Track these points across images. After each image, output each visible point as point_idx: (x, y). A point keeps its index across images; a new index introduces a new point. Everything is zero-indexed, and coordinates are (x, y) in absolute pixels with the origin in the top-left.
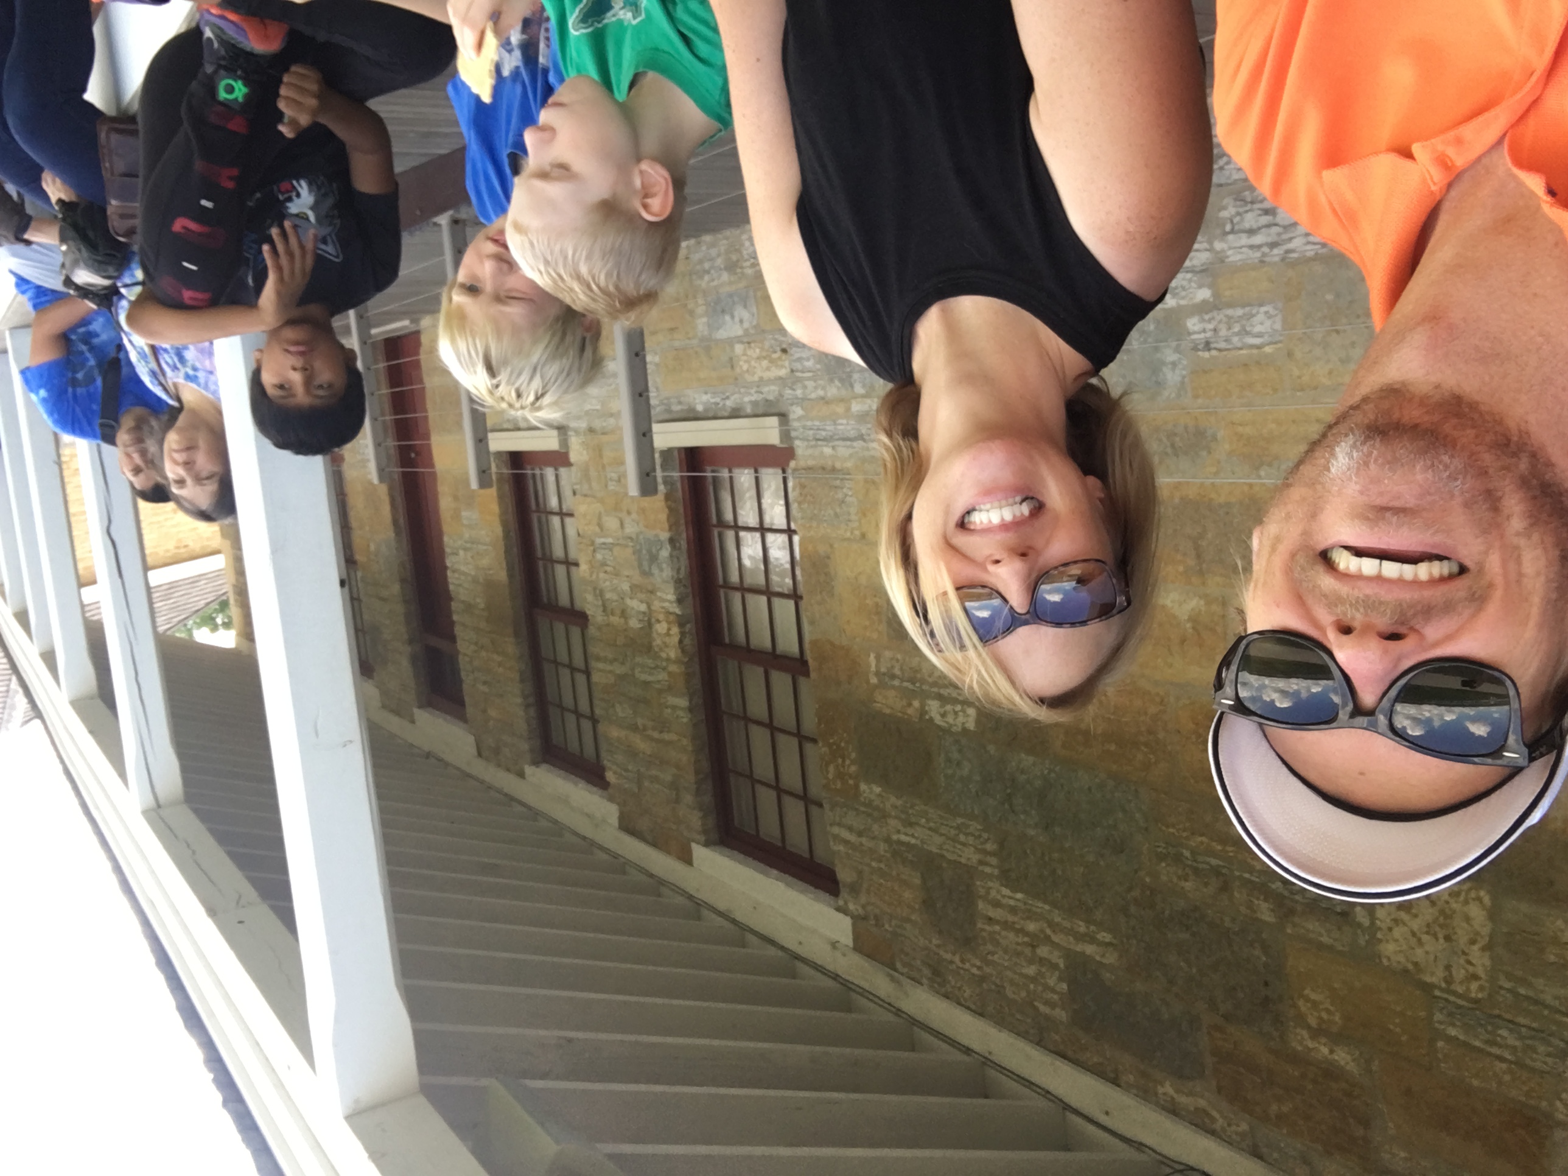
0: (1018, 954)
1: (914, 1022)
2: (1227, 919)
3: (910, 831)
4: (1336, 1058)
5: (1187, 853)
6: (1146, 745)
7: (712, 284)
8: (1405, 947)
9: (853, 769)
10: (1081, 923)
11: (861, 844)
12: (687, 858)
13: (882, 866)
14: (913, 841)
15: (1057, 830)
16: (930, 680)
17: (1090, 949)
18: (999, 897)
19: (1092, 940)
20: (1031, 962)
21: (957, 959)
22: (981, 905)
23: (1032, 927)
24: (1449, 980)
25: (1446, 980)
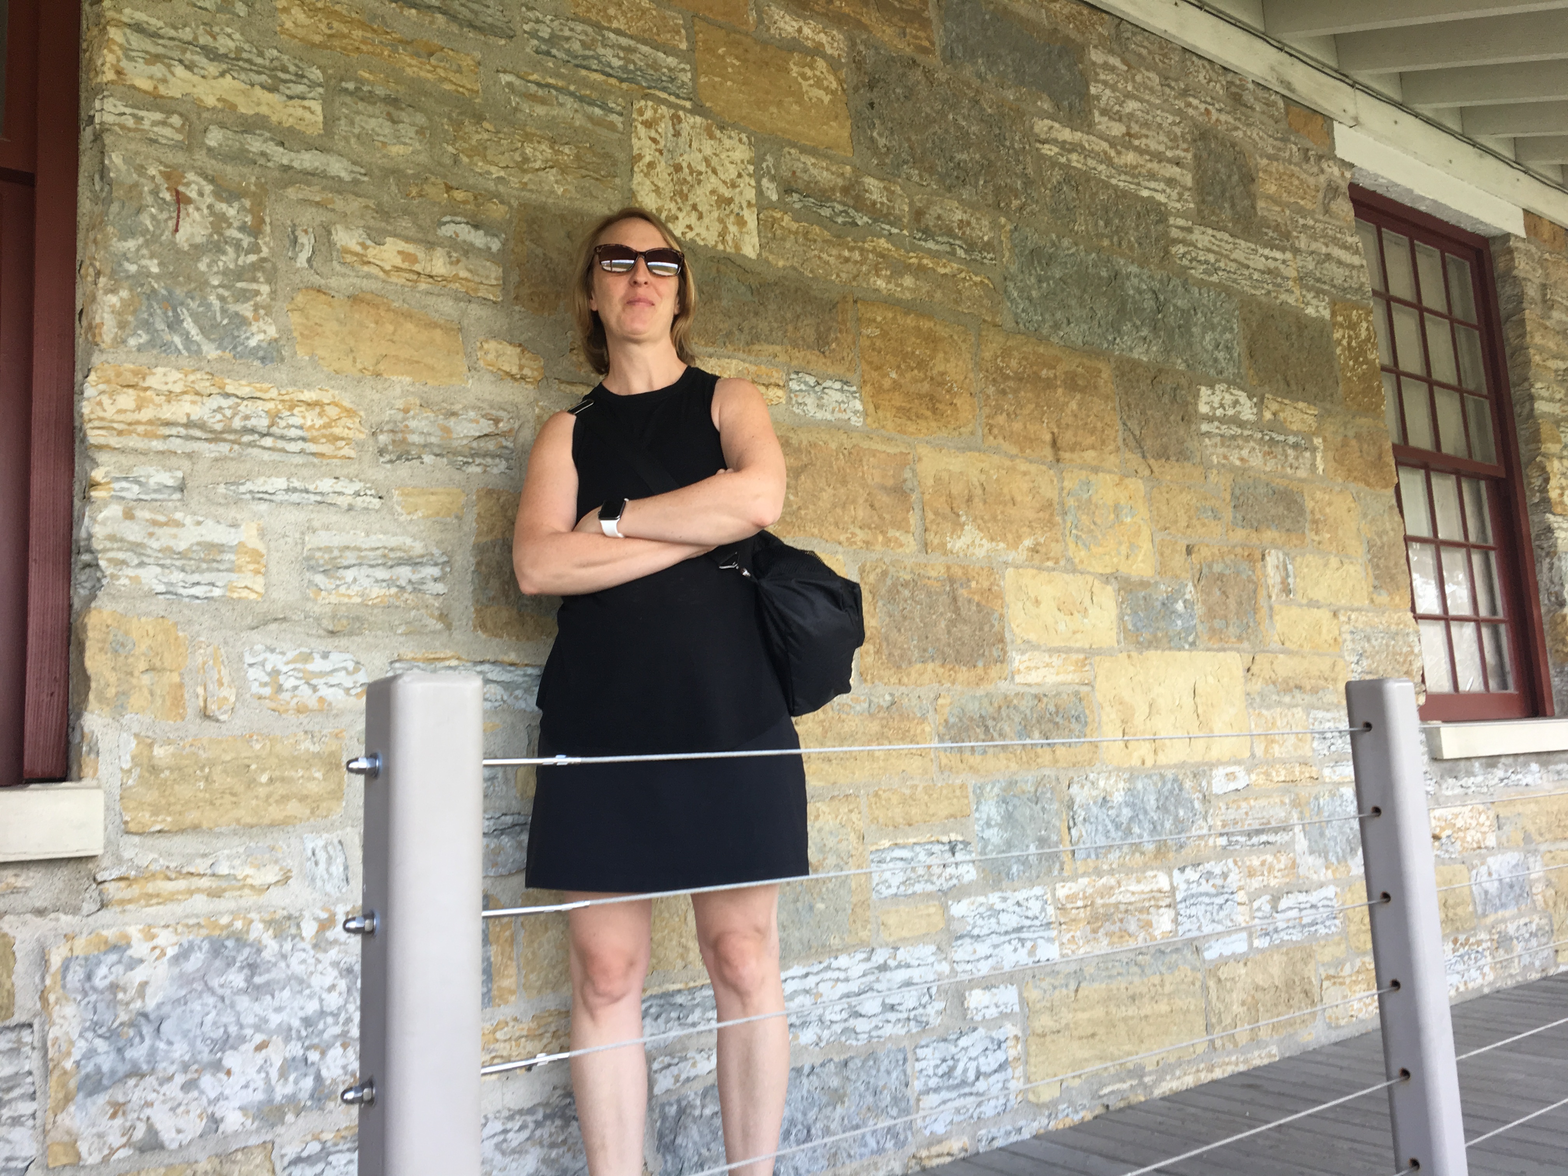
0: (1146, 124)
1: (1262, 36)
2: (916, 178)
3: (1271, 264)
4: (794, 24)
5: (960, 253)
6: (1007, 378)
7: (1527, 920)
8: (723, 156)
9: (1337, 335)
10: (1074, 164)
11: (1327, 246)
12: (1531, 218)
13: (1301, 221)
14: (1267, 252)
15: (1104, 274)
16: (1252, 444)
17: (1066, 135)
18: (1168, 190)
19: (1067, 147)
20: (1131, 116)
21: (1215, 115)
22: (1188, 180)
23: (1130, 158)
24: (676, 120)
25: (680, 121)
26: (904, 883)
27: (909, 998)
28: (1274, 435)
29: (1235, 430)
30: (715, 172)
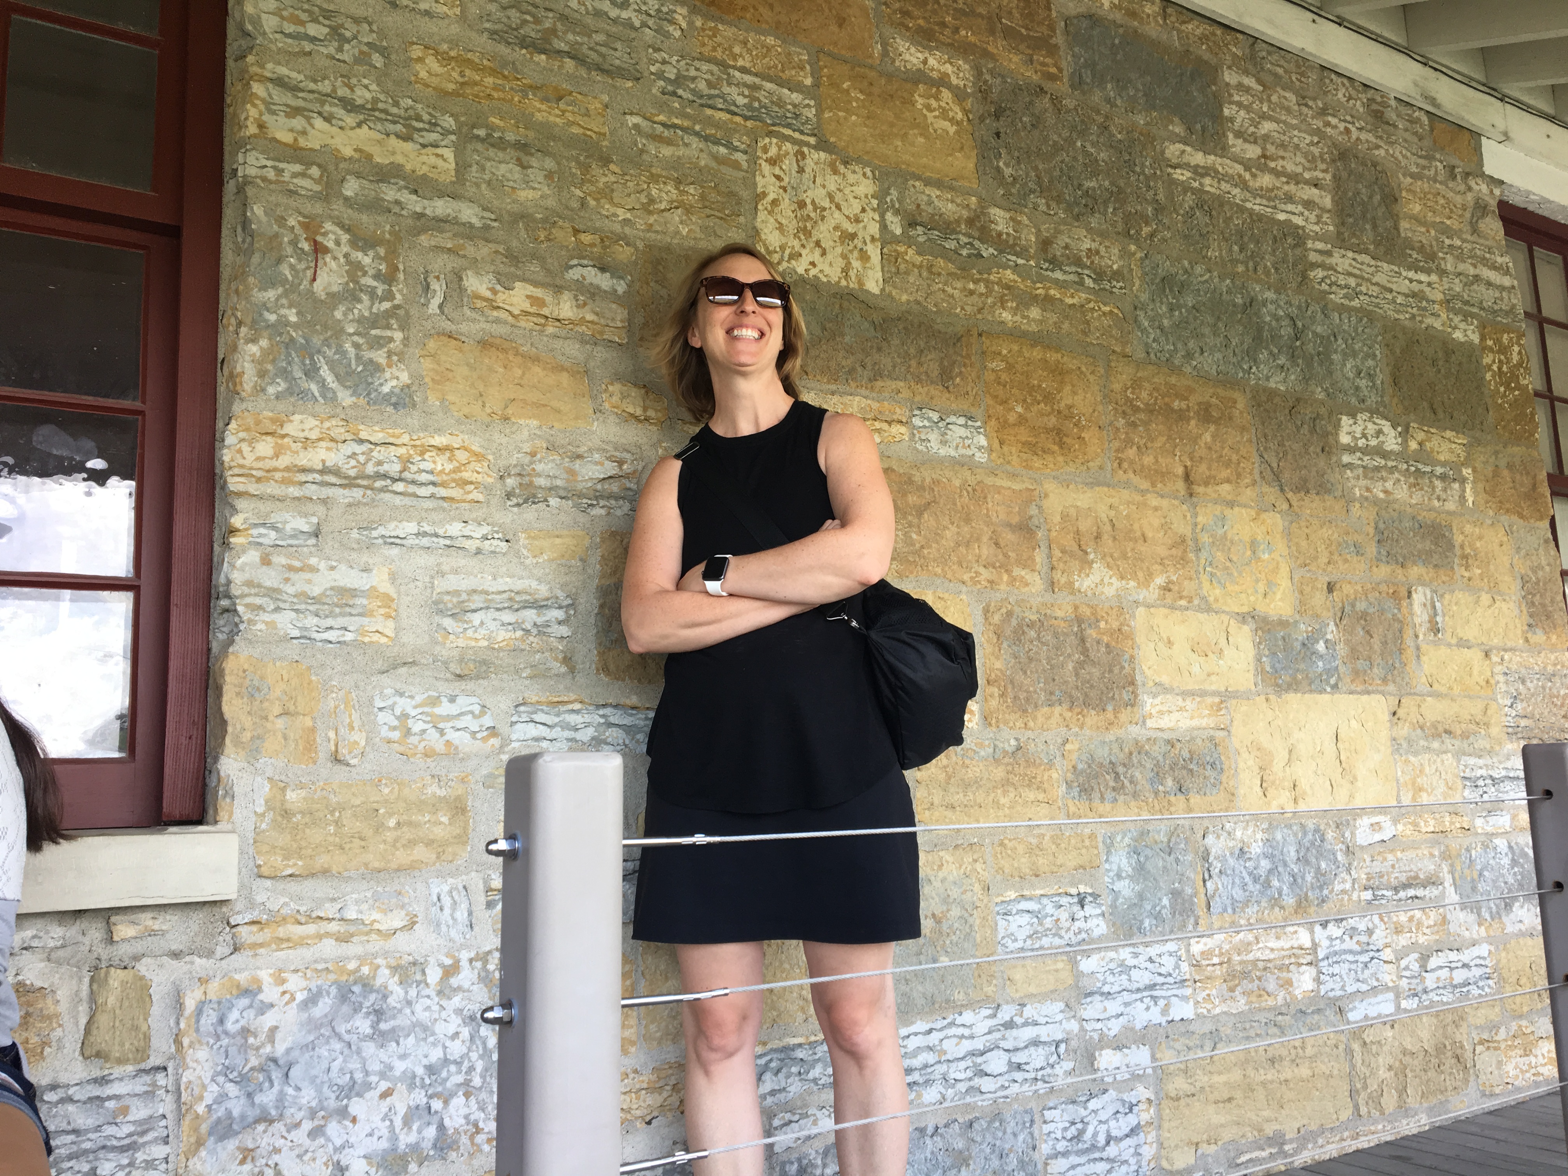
0: (1283, 146)
1: (1405, 51)
2: (1044, 208)
3: (1415, 287)
4: (919, 55)
5: (1089, 282)
6: (1137, 410)
8: (847, 191)
9: (1487, 360)
10: (1208, 188)
11: (1475, 267)
13: (1448, 242)
14: (1411, 274)
15: (1239, 300)
16: (1396, 475)
17: (1199, 158)
18: (1306, 213)
19: (1200, 172)
20: (1266, 137)
21: (1355, 134)
22: (1327, 201)
23: (1266, 180)
24: (800, 156)
25: (804, 157)
26: (1030, 937)
27: (1037, 1058)
28: (1420, 466)
29: (1380, 462)
30: (838, 207)
